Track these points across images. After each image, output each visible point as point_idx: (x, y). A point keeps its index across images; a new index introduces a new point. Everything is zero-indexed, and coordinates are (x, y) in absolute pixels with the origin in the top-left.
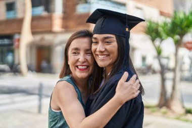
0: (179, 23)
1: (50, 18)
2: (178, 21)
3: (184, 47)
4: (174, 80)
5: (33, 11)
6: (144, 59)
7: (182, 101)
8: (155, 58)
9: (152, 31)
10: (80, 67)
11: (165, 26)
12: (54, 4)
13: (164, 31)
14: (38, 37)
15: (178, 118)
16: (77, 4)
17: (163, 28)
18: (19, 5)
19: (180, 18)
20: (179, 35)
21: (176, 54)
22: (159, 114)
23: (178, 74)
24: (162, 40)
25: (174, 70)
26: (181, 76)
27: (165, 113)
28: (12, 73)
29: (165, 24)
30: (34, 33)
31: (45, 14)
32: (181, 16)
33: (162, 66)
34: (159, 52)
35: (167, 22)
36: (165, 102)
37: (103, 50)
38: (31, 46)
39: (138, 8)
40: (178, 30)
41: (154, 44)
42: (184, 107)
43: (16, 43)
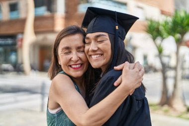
0: (180, 22)
1: (52, 18)
2: (179, 20)
3: (185, 45)
4: (175, 78)
5: (35, 11)
6: (145, 57)
7: (184, 99)
8: (156, 56)
9: (154, 30)
10: (73, 66)
11: (166, 24)
12: (56, 4)
13: (165, 29)
14: (41, 37)
15: (180, 117)
16: (79, 3)
17: (164, 26)
18: (21, 5)
19: (181, 17)
20: (180, 33)
21: (177, 53)
22: (161, 112)
23: (180, 73)
24: (163, 38)
25: (175, 69)
26: (182, 74)
27: (166, 111)
28: (15, 73)
29: (166, 23)
30: (37, 32)
31: (47, 14)
32: (182, 14)
33: (163, 65)
34: (160, 51)
35: (168, 21)
36: (167, 100)
37: (96, 49)
38: (34, 45)
39: (139, 7)
40: (179, 29)
41: (155, 43)
42: (185, 105)
43: (19, 43)
